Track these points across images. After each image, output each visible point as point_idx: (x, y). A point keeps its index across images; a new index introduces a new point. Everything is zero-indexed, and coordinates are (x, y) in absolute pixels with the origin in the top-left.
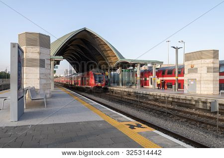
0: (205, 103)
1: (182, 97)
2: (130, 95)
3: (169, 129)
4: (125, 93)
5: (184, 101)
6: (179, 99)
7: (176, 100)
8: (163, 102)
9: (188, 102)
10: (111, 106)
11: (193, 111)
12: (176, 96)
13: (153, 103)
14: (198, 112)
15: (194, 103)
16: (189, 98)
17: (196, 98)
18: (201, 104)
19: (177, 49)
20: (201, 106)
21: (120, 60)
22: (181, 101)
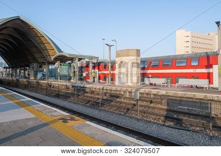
0: (130, 92)
1: (114, 88)
2: (68, 88)
3: (102, 119)
4: (63, 87)
5: (115, 92)
6: (111, 90)
7: (109, 92)
8: (98, 94)
9: (118, 93)
10: (47, 101)
11: (122, 100)
12: (109, 88)
13: (89, 95)
14: (125, 101)
15: (123, 93)
16: (119, 89)
17: (124, 89)
18: (128, 93)
19: (110, 46)
20: (128, 95)
21: (58, 54)
22: (113, 92)
